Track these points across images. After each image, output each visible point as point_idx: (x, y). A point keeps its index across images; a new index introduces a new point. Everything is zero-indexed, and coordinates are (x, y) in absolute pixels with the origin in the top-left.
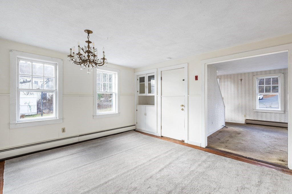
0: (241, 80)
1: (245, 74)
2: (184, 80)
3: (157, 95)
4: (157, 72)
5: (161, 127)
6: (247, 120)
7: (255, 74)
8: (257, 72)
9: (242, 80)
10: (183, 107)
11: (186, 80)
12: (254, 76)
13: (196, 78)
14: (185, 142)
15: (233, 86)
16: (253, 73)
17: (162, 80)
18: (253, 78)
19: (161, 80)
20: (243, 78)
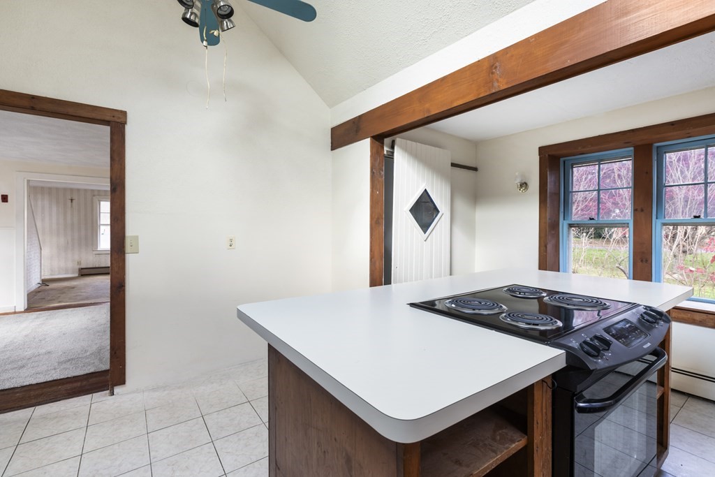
0: (72, 200)
1: (78, 190)
6: (82, 269)
7: (96, 193)
8: (99, 191)
9: (74, 201)
12: (94, 196)
13: (5, 198)
15: (54, 209)
16: (93, 191)
18: (92, 199)
20: (75, 197)
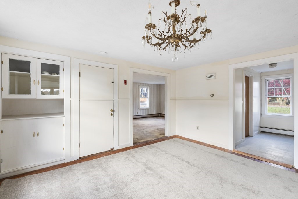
2: (113, 82)
3: (70, 98)
4: (70, 62)
5: (79, 144)
10: (112, 113)
11: (116, 82)
13: (125, 82)
14: (115, 149)
17: (81, 78)
19: (79, 76)
